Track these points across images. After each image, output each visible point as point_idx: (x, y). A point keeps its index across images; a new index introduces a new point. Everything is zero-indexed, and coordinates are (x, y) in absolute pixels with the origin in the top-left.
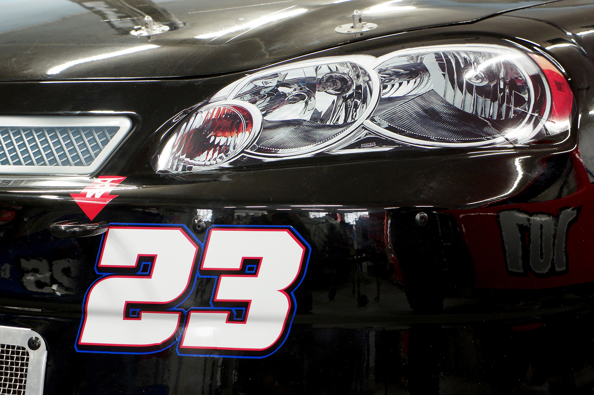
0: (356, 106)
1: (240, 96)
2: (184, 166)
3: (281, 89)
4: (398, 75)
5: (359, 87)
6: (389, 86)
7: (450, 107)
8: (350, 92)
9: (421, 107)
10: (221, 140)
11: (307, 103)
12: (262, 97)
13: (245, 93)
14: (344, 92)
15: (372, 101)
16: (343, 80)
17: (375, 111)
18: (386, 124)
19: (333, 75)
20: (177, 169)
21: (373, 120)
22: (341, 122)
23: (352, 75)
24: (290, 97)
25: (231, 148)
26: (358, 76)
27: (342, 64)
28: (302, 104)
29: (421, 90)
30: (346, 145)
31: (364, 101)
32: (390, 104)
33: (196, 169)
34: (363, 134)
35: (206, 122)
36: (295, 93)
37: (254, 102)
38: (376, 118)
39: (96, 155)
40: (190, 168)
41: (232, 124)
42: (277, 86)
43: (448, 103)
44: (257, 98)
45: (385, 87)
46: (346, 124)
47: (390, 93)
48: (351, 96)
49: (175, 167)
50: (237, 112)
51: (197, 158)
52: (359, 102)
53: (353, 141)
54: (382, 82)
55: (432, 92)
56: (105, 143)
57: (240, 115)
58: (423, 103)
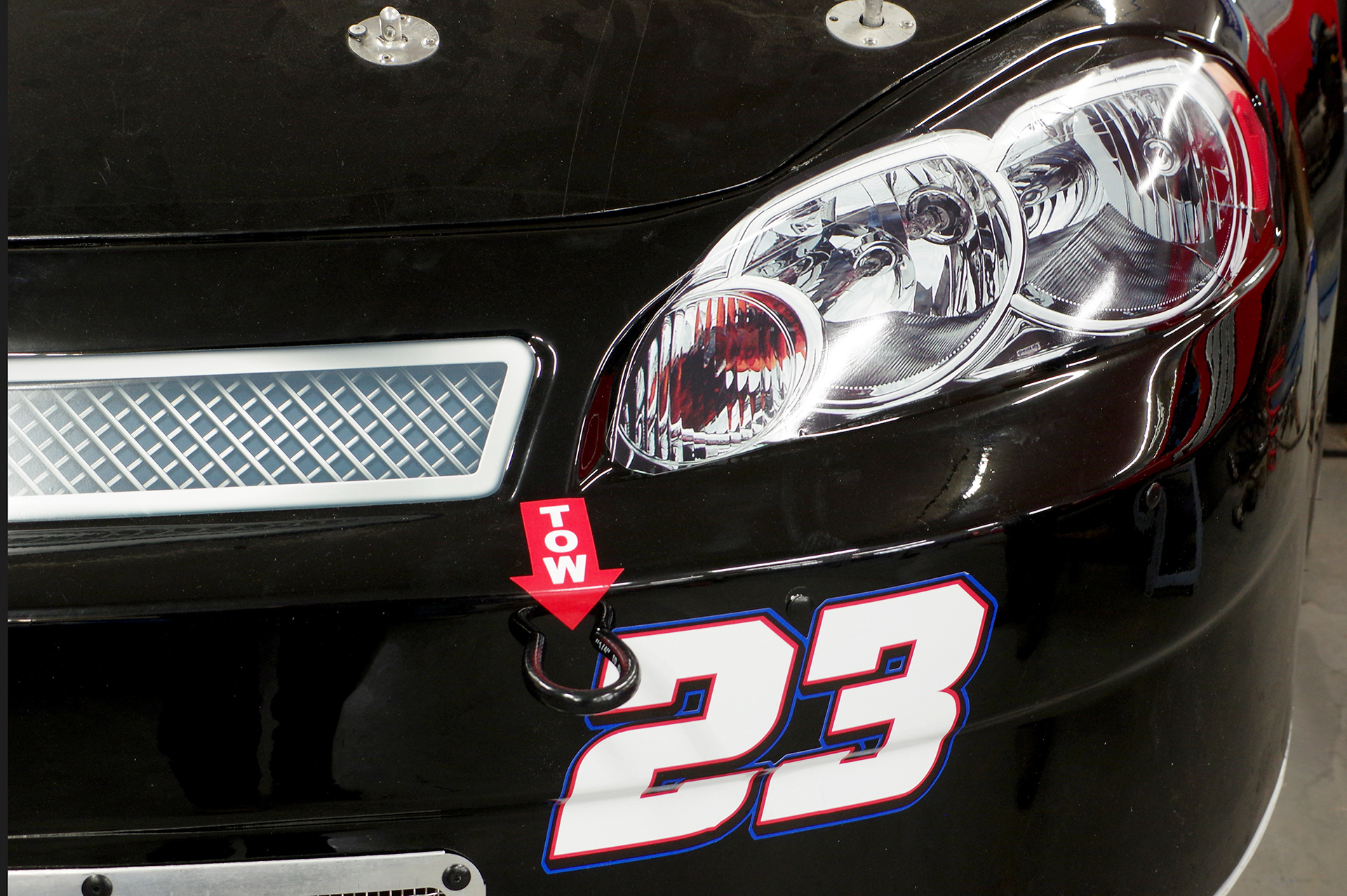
0: (990, 266)
1: (754, 266)
2: (686, 450)
3: (837, 241)
4: (1041, 177)
5: (983, 219)
6: (1036, 209)
7: (1141, 236)
8: (971, 234)
9: (1099, 247)
10: (749, 378)
11: (897, 270)
12: (804, 266)
13: (765, 258)
14: (960, 234)
15: (1015, 247)
16: (949, 205)
17: (1025, 271)
18: (1049, 298)
19: (927, 193)
20: (672, 457)
21: (1025, 293)
22: (971, 307)
23: (963, 191)
24: (860, 260)
25: (776, 396)
26: (975, 193)
27: (935, 161)
28: (887, 273)
29: (1091, 210)
30: (990, 358)
31: (1001, 252)
32: (1048, 251)
33: (716, 454)
34: (1014, 329)
35: (703, 336)
36: (869, 248)
37: (791, 280)
38: (1031, 288)
39: (481, 439)
40: (701, 453)
41: (762, 335)
42: (827, 234)
43: (1137, 230)
44: (793, 266)
45: (1029, 212)
46: (983, 311)
47: (1045, 224)
48: (974, 241)
49: (665, 452)
50: (762, 306)
51: (709, 427)
52: (992, 255)
53: (1002, 347)
54: (1022, 201)
55: (1108, 210)
56: (488, 407)
57: (773, 315)
58: (1100, 239)
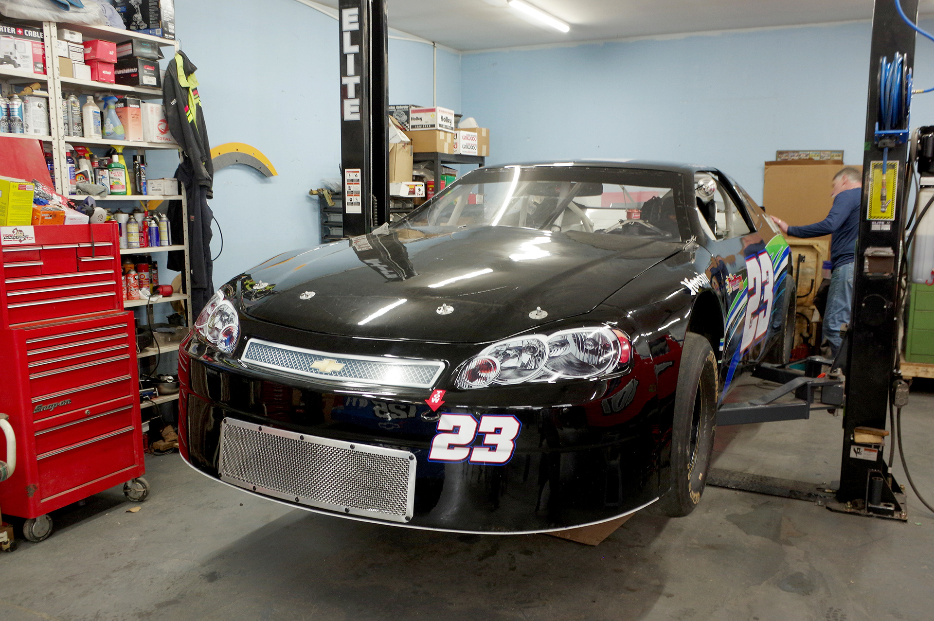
0: (539, 360)
1: (491, 354)
2: (469, 386)
3: (508, 352)
4: (556, 345)
5: (540, 351)
6: (553, 351)
7: (578, 360)
8: (537, 354)
9: (566, 360)
10: (483, 374)
11: (519, 358)
12: (500, 355)
13: (493, 353)
14: (534, 354)
15: (546, 358)
16: (534, 348)
17: (548, 363)
18: (552, 368)
19: (529, 345)
20: (466, 387)
21: (546, 366)
22: (533, 368)
23: (537, 345)
24: (511, 356)
25: (488, 378)
26: (540, 346)
27: (533, 340)
28: (517, 358)
29: (566, 353)
30: (535, 378)
31: (543, 358)
32: (553, 359)
33: (474, 387)
34: (542, 373)
35: (477, 366)
36: (514, 354)
37: (497, 357)
38: (548, 366)
39: (431, 379)
40: (471, 387)
41: (488, 367)
42: (506, 350)
43: (577, 358)
44: (498, 355)
45: (551, 351)
46: (535, 369)
47: (553, 354)
48: (537, 355)
49: (465, 386)
50: (490, 362)
51: (474, 382)
52: (540, 358)
53: (538, 376)
54: (550, 349)
55: (571, 354)
56: (435, 373)
57: (491, 364)
